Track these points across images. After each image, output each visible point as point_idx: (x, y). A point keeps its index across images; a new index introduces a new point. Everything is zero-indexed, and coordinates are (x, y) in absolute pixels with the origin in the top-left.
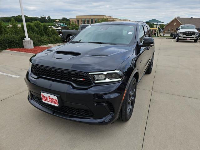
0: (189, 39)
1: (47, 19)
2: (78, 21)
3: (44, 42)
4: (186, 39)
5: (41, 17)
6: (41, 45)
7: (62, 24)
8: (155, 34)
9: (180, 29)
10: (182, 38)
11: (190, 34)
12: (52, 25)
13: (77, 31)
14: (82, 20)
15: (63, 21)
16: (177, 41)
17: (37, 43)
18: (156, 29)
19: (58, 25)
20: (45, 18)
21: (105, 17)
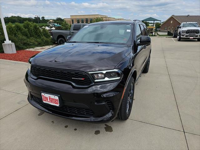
0: (192, 37)
1: (41, 19)
2: (73, 21)
3: (31, 45)
4: (189, 38)
5: (35, 17)
6: (27, 48)
7: (56, 24)
8: (152, 33)
9: (182, 27)
10: (185, 37)
11: (194, 32)
12: (46, 26)
13: (69, 31)
14: (76, 20)
15: (57, 21)
16: (179, 40)
17: (21, 46)
18: (153, 28)
19: (52, 25)
20: (39, 18)
21: (100, 17)
